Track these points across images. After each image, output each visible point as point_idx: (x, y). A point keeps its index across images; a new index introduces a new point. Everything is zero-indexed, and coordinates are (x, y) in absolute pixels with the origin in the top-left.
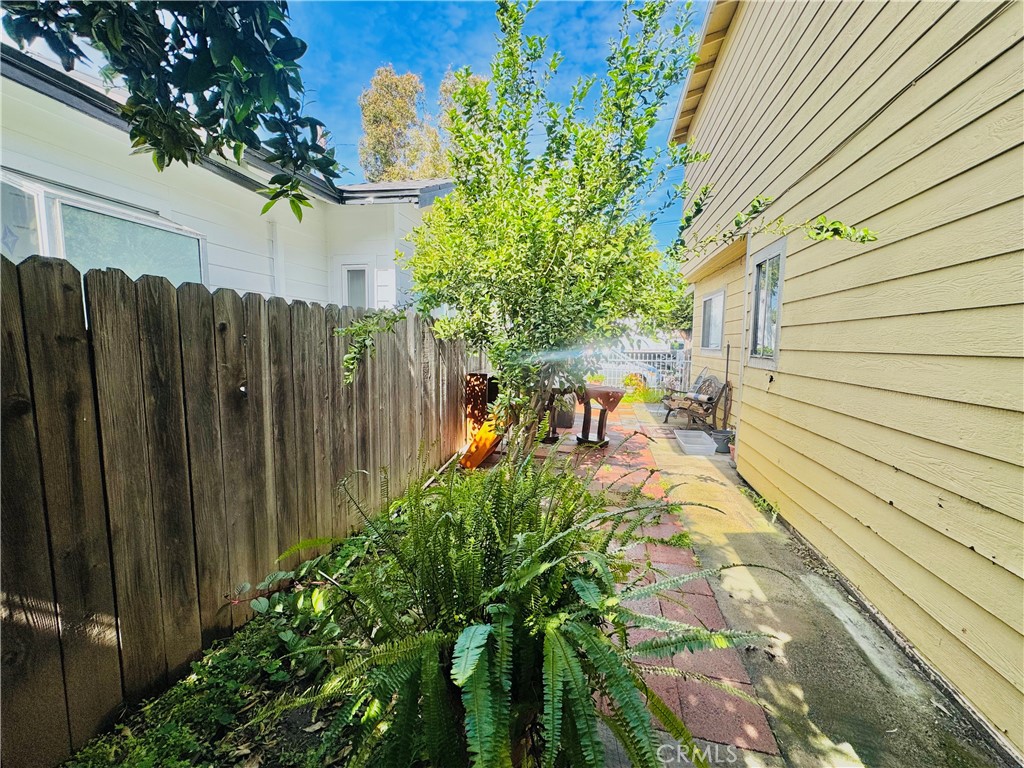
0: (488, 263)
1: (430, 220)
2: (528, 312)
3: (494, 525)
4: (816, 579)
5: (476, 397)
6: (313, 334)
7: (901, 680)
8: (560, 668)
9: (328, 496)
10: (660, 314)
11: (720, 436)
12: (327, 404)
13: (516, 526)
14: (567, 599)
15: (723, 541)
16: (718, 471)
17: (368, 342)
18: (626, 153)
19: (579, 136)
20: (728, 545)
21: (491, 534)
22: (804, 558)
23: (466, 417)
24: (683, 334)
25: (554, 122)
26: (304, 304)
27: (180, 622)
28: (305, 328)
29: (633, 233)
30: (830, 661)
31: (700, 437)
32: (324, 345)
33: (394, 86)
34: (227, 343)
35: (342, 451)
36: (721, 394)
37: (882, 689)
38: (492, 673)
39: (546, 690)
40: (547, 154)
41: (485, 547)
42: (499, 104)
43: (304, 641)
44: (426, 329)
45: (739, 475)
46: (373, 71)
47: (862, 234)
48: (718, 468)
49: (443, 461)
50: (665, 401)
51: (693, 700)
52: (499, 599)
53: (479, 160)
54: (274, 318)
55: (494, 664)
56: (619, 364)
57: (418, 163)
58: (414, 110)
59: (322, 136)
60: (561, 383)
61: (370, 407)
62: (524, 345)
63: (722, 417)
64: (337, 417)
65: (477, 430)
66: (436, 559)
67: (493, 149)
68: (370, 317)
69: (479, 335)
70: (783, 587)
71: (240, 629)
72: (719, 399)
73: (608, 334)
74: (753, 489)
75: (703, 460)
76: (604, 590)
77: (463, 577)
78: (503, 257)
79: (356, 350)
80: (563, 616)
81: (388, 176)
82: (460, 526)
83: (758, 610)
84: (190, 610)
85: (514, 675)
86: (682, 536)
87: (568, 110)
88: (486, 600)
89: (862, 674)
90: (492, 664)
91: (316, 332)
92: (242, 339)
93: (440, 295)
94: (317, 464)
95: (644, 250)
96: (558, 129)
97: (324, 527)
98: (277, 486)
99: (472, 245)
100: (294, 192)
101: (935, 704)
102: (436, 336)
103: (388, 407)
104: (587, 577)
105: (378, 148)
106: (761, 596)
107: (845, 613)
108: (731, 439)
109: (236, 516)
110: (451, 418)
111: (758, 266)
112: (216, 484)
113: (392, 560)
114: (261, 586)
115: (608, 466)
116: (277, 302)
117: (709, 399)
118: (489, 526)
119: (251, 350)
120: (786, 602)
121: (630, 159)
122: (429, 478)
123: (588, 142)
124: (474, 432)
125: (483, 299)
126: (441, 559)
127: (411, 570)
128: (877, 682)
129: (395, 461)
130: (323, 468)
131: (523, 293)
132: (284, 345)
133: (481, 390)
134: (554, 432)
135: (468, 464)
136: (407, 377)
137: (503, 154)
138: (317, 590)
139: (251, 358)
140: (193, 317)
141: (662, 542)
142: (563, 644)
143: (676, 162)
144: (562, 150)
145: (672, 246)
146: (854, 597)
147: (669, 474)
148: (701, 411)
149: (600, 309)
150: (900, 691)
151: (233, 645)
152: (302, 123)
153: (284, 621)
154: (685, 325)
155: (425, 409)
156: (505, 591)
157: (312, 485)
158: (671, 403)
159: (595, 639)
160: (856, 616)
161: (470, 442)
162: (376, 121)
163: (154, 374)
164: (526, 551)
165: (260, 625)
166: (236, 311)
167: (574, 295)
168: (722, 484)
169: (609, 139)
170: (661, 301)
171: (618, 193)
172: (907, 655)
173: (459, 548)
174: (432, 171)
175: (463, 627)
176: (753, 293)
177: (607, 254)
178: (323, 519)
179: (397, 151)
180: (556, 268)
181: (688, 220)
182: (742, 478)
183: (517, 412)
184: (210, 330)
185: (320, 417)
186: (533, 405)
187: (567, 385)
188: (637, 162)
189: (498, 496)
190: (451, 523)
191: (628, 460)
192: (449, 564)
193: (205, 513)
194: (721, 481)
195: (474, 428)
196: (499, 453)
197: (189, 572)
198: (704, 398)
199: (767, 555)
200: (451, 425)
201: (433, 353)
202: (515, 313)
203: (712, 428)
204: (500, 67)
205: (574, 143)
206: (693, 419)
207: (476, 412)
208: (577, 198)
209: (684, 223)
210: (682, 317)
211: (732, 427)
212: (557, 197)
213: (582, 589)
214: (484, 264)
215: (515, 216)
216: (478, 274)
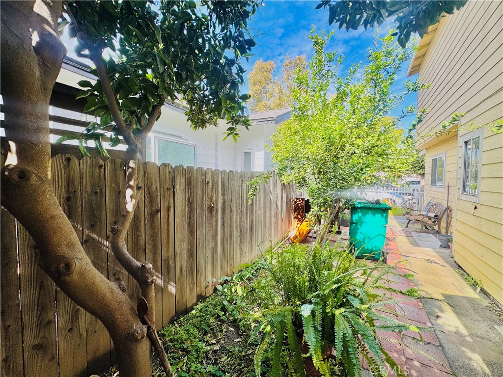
0: (308, 151)
1: (280, 130)
2: (327, 172)
3: (313, 268)
5: (299, 209)
8: (342, 328)
9: (238, 249)
10: (399, 171)
11: (443, 238)
12: (239, 211)
13: (322, 269)
14: (345, 304)
16: (440, 258)
17: (257, 188)
18: (377, 98)
19: (353, 91)
23: (294, 218)
24: (420, 176)
25: (340, 86)
26: (233, 172)
27: (191, 290)
28: (233, 181)
31: (429, 237)
32: (239, 188)
33: (263, 67)
34: (209, 188)
35: (244, 231)
36: (444, 213)
40: (336, 99)
42: (314, 80)
44: (278, 179)
45: (455, 262)
46: (254, 63)
48: (441, 256)
49: (283, 239)
50: (406, 215)
52: (316, 297)
54: (223, 177)
55: (315, 321)
56: (377, 193)
58: (271, 76)
60: (343, 205)
61: (254, 213)
62: (324, 188)
63: (445, 227)
64: (242, 217)
69: (303, 182)
71: (208, 297)
72: (442, 216)
73: (369, 181)
74: (465, 271)
75: (431, 251)
76: (362, 302)
78: (316, 149)
79: (253, 191)
80: (343, 309)
83: (461, 338)
84: (194, 286)
85: (323, 326)
87: (347, 79)
91: (235, 183)
92: (213, 186)
94: (235, 235)
95: (390, 138)
96: (342, 88)
97: (236, 262)
98: (221, 243)
99: (300, 143)
100: (234, 133)
102: (283, 182)
103: (261, 213)
104: (355, 296)
105: (255, 95)
106: (464, 332)
108: (450, 240)
109: (208, 253)
110: (288, 219)
111: (465, 142)
112: (203, 240)
114: (219, 281)
117: (436, 216)
118: (310, 269)
119: (215, 191)
120: (483, 338)
122: (278, 246)
124: (298, 226)
125: (305, 166)
129: (264, 237)
130: (236, 237)
131: (324, 163)
132: (226, 188)
133: (301, 206)
134: (339, 228)
135: (295, 241)
136: (269, 200)
138: (239, 286)
139: (215, 193)
140: (200, 180)
141: (401, 292)
142: (343, 320)
143: (409, 91)
144: (344, 97)
145: (405, 139)
147: (407, 256)
148: (430, 222)
149: (363, 172)
151: (206, 303)
154: (421, 171)
155: (276, 214)
156: (318, 294)
157: (233, 244)
158: (410, 217)
161: (296, 231)
162: (255, 84)
163: (189, 200)
166: (212, 176)
168: (442, 266)
169: (368, 93)
173: (299, 275)
176: (463, 158)
177: (368, 141)
178: (236, 259)
179: (263, 95)
180: (340, 151)
181: (414, 126)
182: (458, 264)
183: (320, 217)
184: (204, 183)
185: (236, 216)
186: (328, 216)
188: (383, 102)
193: (200, 251)
194: (442, 264)
195: (298, 224)
196: (310, 237)
197: (194, 271)
198: (432, 215)
200: (287, 223)
201: (280, 189)
202: (320, 172)
203: (438, 232)
204: (313, 64)
205: (350, 94)
206: (425, 226)
207: (299, 216)
208: (351, 120)
209: (411, 127)
210: (418, 167)
211: (451, 233)
212: (341, 118)
213: (352, 300)
214: (306, 151)
215: (321, 128)
216: (302, 155)
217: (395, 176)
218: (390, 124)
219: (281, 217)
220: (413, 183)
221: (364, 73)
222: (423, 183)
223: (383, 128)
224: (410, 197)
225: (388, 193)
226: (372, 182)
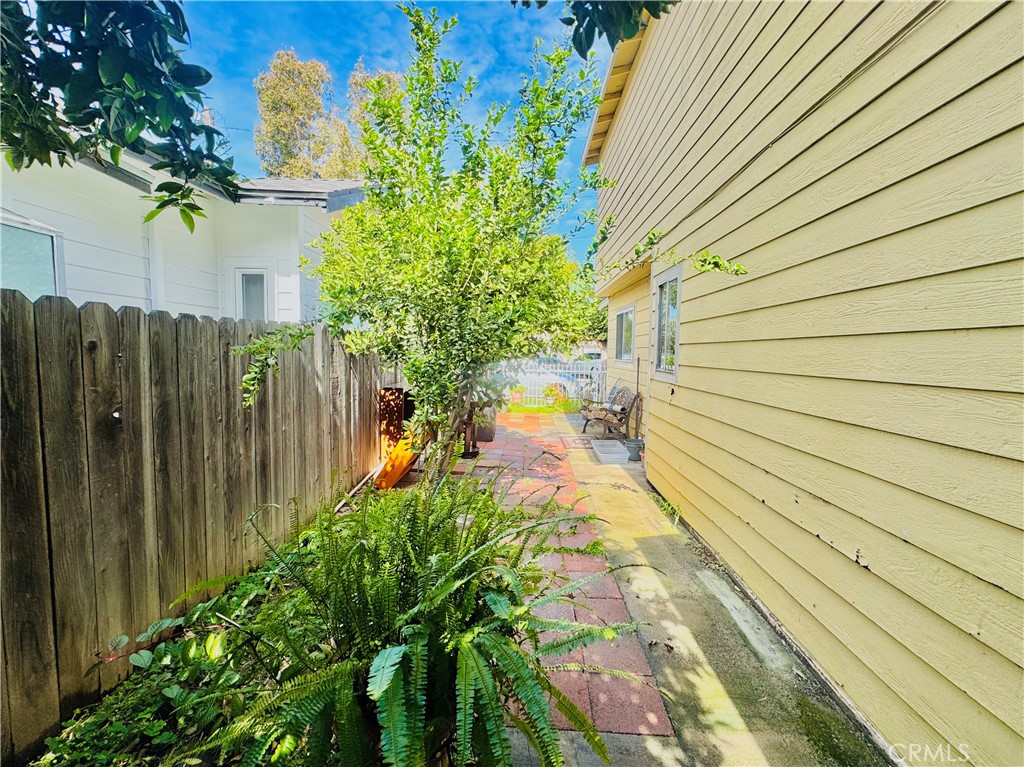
0: (402, 279)
1: (340, 227)
2: (445, 329)
3: (409, 548)
4: (709, 573)
5: (391, 413)
6: (204, 350)
7: (772, 655)
8: (472, 677)
9: (222, 530)
10: (574, 331)
11: (632, 445)
12: (221, 428)
13: (431, 548)
14: (481, 614)
15: (633, 545)
16: (630, 479)
17: (271, 361)
18: (538, 181)
19: (494, 159)
20: (637, 549)
21: (406, 558)
22: (700, 555)
23: (380, 434)
24: (600, 345)
25: (470, 143)
26: (192, 317)
27: (31, 693)
28: (195, 344)
29: (547, 253)
30: (717, 646)
31: (615, 446)
32: (217, 363)
33: (296, 72)
34: (98, 366)
35: (238, 478)
36: (633, 404)
37: (757, 664)
38: (406, 691)
39: (459, 699)
40: (462, 172)
41: (401, 572)
42: (414, 118)
43: (194, 695)
44: (336, 341)
45: (648, 482)
47: (736, 268)
48: (632, 476)
49: (355, 483)
50: (583, 412)
51: (603, 698)
52: (414, 620)
53: (393, 174)
54: (157, 334)
55: (409, 682)
56: (539, 374)
57: (324, 157)
58: (319, 100)
59: (220, 145)
60: (480, 398)
61: (271, 428)
62: (441, 361)
63: (634, 426)
64: (232, 441)
65: (392, 447)
66: (350, 587)
67: (408, 162)
68: (273, 333)
69: (394, 350)
70: (683, 583)
71: (110, 692)
72: (631, 410)
73: (525, 350)
74: (660, 495)
75: (618, 469)
76: (514, 601)
77: (378, 602)
78: (420, 273)
79: (257, 370)
80: (477, 630)
81: (290, 169)
82: (375, 552)
83: (661, 607)
84: (46, 677)
85: (429, 690)
86: (596, 544)
87: (483, 133)
88: (401, 623)
89: (742, 654)
90: (407, 683)
91: (209, 350)
92: (116, 359)
93: (352, 312)
94: (207, 494)
95: (559, 268)
96: (473, 149)
97: (215, 564)
98: (158, 523)
99: (386, 258)
100: (185, 201)
101: (796, 671)
102: (347, 351)
103: (291, 428)
104: (500, 591)
105: (278, 137)
106: (664, 594)
107: (731, 602)
108: (641, 448)
109: (107, 561)
110: (364, 435)
111: (660, 287)
112: (81, 525)
113: (301, 594)
114: (141, 638)
115: (528, 479)
116: (160, 317)
117: (623, 409)
118: (404, 550)
119: (127, 372)
120: (684, 597)
121: (541, 186)
122: (339, 502)
123: (503, 166)
124: (390, 450)
125: (398, 313)
126: (355, 587)
127: (322, 601)
128: (753, 659)
129: (301, 485)
130: (215, 499)
131: (440, 309)
132: (168, 363)
133: (397, 405)
134: (474, 446)
135: (384, 484)
136: (314, 394)
137: (418, 168)
138: (212, 636)
139: (127, 379)
140: (55, 336)
141: (578, 551)
142: (476, 657)
143: (586, 186)
144: (477, 170)
145: (582, 269)
146: (739, 586)
147: (584, 484)
148: (615, 421)
149: (514, 328)
150: (770, 665)
151: (101, 711)
152: (197, 130)
153: (169, 675)
154: (601, 337)
155: (335, 428)
156: (420, 612)
157: (202, 519)
158: (588, 413)
159: (505, 647)
160: (740, 604)
161: (384, 461)
162: (276, 108)
164: (440, 571)
165: (136, 684)
166: (109, 328)
167: (490, 313)
168: (633, 491)
169: (522, 167)
170: (574, 318)
171: (530, 218)
172: (777, 633)
173: (374, 574)
174: (340, 167)
175: (378, 652)
176: (657, 312)
177: (523, 271)
178: (215, 556)
179: (300, 143)
180: (472, 284)
181: (595, 246)
182: (651, 485)
183: (434, 429)
184: (76, 349)
185: (211, 443)
186: (450, 422)
187: (486, 399)
188: (548, 191)
189: (413, 520)
190: (365, 550)
191: (548, 472)
192: (364, 592)
193: (65, 561)
194: (632, 488)
195: (389, 446)
196: (416, 471)
198: (617, 408)
199: (670, 556)
200: (364, 443)
201: (343, 368)
202: (432, 329)
203: (626, 436)
204: (414, 81)
205: (489, 165)
206: (609, 429)
207: (392, 428)
208: (492, 219)
209: (591, 248)
210: (598, 328)
211: (643, 436)
212: (473, 215)
213: (495, 603)
214: (399, 278)
215: (431, 230)
216: (392, 288)
217: (566, 340)
218: (560, 241)
219: (348, 433)
220: (590, 356)
221: (515, 127)
222: (604, 356)
223: (548, 247)
224: (588, 380)
225: (556, 374)
226: (529, 351)
